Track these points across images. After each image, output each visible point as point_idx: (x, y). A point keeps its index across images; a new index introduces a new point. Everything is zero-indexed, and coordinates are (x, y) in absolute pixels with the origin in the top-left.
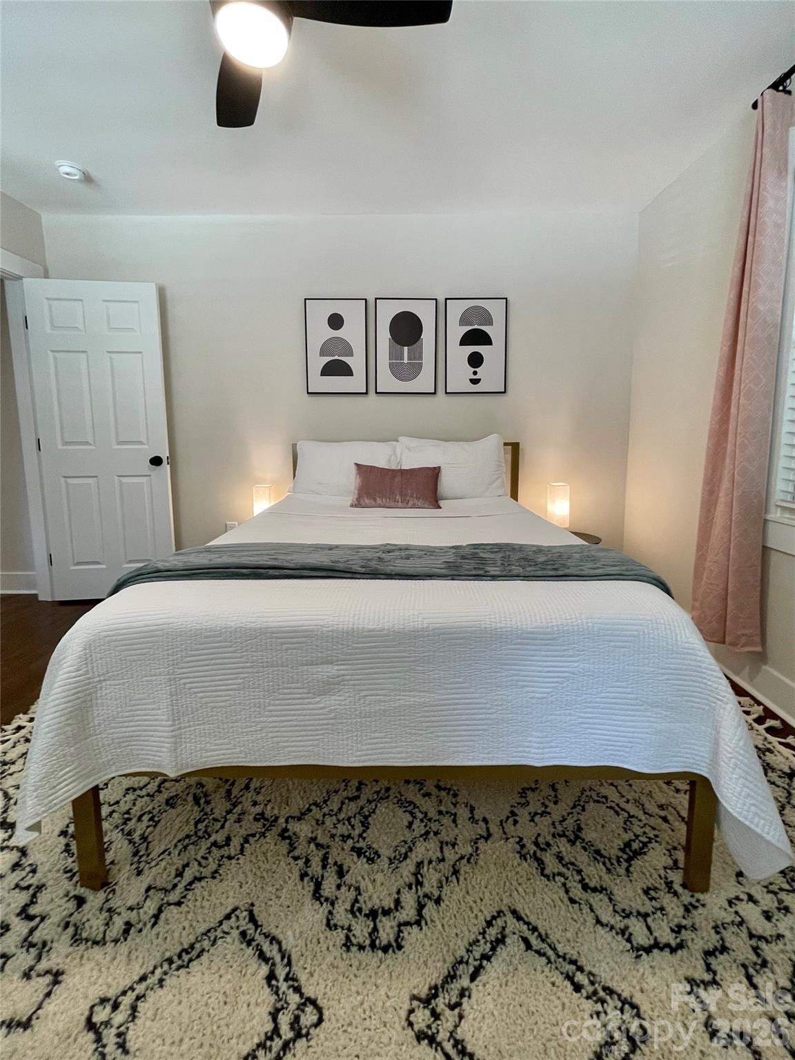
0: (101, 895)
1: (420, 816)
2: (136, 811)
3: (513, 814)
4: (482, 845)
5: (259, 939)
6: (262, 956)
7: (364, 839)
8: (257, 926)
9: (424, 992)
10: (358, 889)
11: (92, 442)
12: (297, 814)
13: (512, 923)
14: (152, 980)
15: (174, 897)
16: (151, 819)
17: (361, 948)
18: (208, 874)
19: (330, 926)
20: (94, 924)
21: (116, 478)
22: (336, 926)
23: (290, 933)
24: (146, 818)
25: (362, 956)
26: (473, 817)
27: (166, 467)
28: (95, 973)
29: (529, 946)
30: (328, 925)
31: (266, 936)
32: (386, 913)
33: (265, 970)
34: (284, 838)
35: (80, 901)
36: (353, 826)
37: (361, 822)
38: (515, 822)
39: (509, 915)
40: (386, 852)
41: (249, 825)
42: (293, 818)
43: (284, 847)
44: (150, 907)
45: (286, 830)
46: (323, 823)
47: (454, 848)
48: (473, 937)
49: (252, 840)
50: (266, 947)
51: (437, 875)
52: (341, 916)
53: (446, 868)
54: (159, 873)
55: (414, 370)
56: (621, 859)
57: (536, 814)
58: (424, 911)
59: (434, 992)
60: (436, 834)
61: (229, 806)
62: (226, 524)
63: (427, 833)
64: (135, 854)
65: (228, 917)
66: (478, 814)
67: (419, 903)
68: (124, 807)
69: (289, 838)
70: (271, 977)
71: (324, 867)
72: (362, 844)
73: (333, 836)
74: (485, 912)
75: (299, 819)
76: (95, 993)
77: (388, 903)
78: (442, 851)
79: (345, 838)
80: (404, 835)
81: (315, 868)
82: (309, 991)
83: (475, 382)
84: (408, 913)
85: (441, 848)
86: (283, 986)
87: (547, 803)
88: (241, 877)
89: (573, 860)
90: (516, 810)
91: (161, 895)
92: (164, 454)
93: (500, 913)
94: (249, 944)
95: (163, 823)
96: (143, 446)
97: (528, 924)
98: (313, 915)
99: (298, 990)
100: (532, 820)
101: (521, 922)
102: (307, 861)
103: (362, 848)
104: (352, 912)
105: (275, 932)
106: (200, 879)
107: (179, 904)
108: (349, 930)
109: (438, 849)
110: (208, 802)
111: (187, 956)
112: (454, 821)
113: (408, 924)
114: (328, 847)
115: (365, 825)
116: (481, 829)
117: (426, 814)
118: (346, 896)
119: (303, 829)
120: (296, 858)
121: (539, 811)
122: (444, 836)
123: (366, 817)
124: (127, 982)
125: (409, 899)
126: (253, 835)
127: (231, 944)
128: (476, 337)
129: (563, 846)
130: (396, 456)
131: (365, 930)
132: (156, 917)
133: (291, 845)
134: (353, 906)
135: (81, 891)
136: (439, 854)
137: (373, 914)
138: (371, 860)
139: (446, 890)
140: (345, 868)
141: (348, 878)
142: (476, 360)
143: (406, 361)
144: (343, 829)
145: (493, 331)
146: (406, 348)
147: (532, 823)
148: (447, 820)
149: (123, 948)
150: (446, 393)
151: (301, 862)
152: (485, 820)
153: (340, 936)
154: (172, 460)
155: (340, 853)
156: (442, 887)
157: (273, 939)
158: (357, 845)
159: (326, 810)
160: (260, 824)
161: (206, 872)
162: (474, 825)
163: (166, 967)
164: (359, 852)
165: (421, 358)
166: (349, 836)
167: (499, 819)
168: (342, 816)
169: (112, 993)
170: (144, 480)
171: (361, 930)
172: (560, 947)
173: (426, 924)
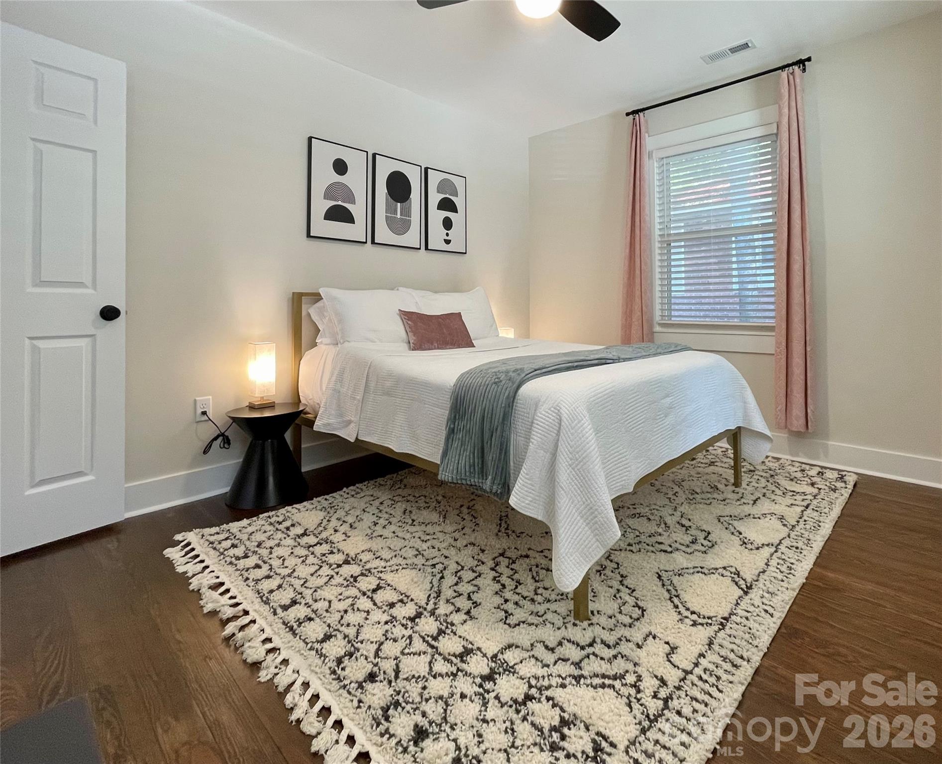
21: (27, 340)
55: (405, 226)
62: (195, 400)
83: (447, 242)
92: (122, 305)
96: (86, 291)
128: (447, 205)
142: (448, 224)
143: (399, 216)
145: (458, 201)
146: (399, 204)
150: (427, 249)
165: (410, 215)
170: (81, 343)
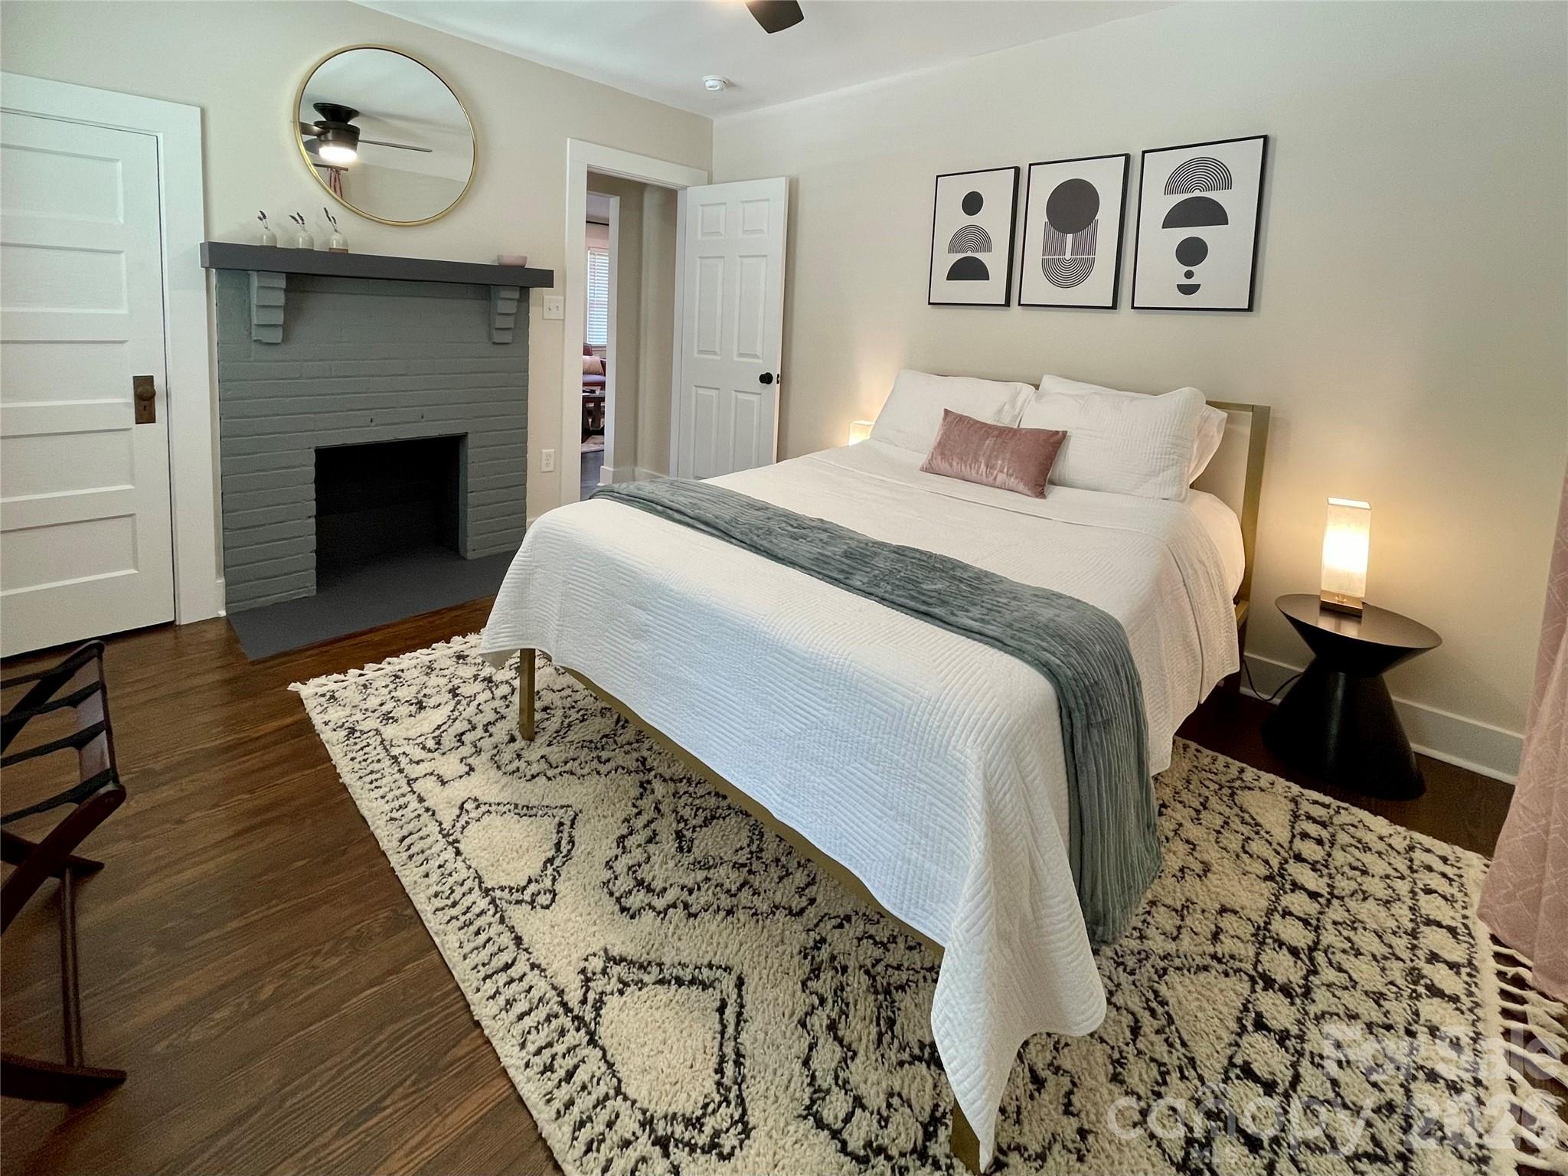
0: (523, 743)
1: (754, 848)
2: (580, 705)
3: (848, 918)
4: (780, 915)
5: (565, 835)
6: (558, 846)
7: (694, 831)
8: (572, 827)
9: (615, 952)
10: (649, 858)
11: (718, 352)
12: (667, 777)
13: (728, 983)
14: (502, 809)
15: (550, 773)
16: (583, 715)
17: (611, 894)
18: (579, 774)
19: (608, 865)
20: (507, 755)
21: (733, 393)
22: (611, 867)
23: (583, 847)
24: (581, 713)
25: (606, 897)
26: (803, 889)
27: (775, 387)
28: (484, 782)
29: (721, 1010)
30: (608, 863)
31: (570, 836)
32: (650, 890)
33: (549, 854)
34: (642, 786)
35: (513, 739)
36: (696, 815)
37: (706, 818)
38: (841, 926)
39: (734, 976)
40: (697, 852)
41: (630, 762)
42: (661, 776)
43: (635, 792)
44: (535, 768)
45: (649, 782)
46: (680, 798)
47: (754, 895)
48: (686, 961)
49: (620, 770)
50: (564, 842)
51: (711, 898)
52: (620, 866)
53: (726, 902)
54: (556, 754)
55: (1081, 271)
56: (908, 1049)
57: (871, 937)
58: (671, 910)
59: (619, 961)
60: (750, 872)
61: (632, 739)
63: (744, 865)
64: (557, 732)
65: (562, 807)
66: (811, 891)
67: (675, 903)
68: (578, 696)
69: (645, 789)
70: (551, 861)
71: (645, 826)
72: (688, 834)
73: (675, 811)
74: (717, 957)
75: (665, 780)
76: (477, 793)
77: (658, 885)
78: (739, 889)
79: (681, 819)
80: (726, 853)
81: (639, 823)
82: (558, 887)
83: (1188, 290)
84: (660, 903)
85: (742, 886)
86: (550, 871)
87: (900, 940)
88: (591, 790)
89: (851, 1000)
90: (854, 919)
91: (546, 766)
92: (775, 372)
93: (728, 969)
94: (558, 832)
95: (587, 723)
96: (757, 361)
97: (740, 996)
98: (607, 848)
99: (554, 880)
100: (860, 940)
101: (736, 990)
102: (639, 813)
103: (684, 836)
104: (630, 868)
105: (576, 839)
106: (572, 773)
107: (549, 779)
108: (616, 878)
109: (738, 884)
110: (623, 727)
111: (526, 811)
112: (781, 879)
113: (653, 908)
114: (662, 815)
115: (706, 822)
116: (797, 903)
117: (761, 850)
118: (638, 855)
119: (659, 788)
120: (634, 806)
121: (877, 939)
122: (756, 881)
123: (713, 817)
124: (492, 801)
125: (671, 895)
126: (623, 768)
127: (549, 825)
129: (857, 982)
130: (1013, 406)
131: (625, 885)
132: (533, 777)
133: (642, 795)
134: (633, 866)
135: (517, 734)
136: (734, 888)
137: (640, 883)
138: (680, 849)
139: (707, 916)
140: (657, 838)
141: (651, 848)
142: (1192, 253)
143: (1068, 256)
144: (687, 813)
145: (1231, 199)
146: (1070, 237)
147: (855, 941)
148: (775, 872)
149: (505, 780)
150: (1133, 307)
151: (635, 810)
152: (812, 901)
153: (609, 874)
154: (782, 379)
155: (666, 828)
156: (706, 911)
157: (572, 842)
158: (685, 832)
159: (691, 789)
160: (635, 764)
161: (579, 772)
162: (797, 896)
163: (512, 807)
164: (679, 835)
165: (1092, 251)
166: (686, 821)
167: (826, 911)
168: (697, 802)
169: (482, 799)
170: (755, 398)
171: (624, 883)
172: (743, 1036)
173: (663, 919)
